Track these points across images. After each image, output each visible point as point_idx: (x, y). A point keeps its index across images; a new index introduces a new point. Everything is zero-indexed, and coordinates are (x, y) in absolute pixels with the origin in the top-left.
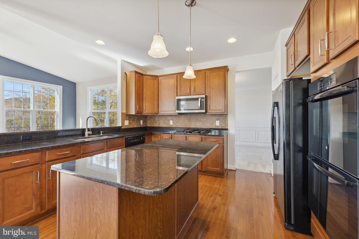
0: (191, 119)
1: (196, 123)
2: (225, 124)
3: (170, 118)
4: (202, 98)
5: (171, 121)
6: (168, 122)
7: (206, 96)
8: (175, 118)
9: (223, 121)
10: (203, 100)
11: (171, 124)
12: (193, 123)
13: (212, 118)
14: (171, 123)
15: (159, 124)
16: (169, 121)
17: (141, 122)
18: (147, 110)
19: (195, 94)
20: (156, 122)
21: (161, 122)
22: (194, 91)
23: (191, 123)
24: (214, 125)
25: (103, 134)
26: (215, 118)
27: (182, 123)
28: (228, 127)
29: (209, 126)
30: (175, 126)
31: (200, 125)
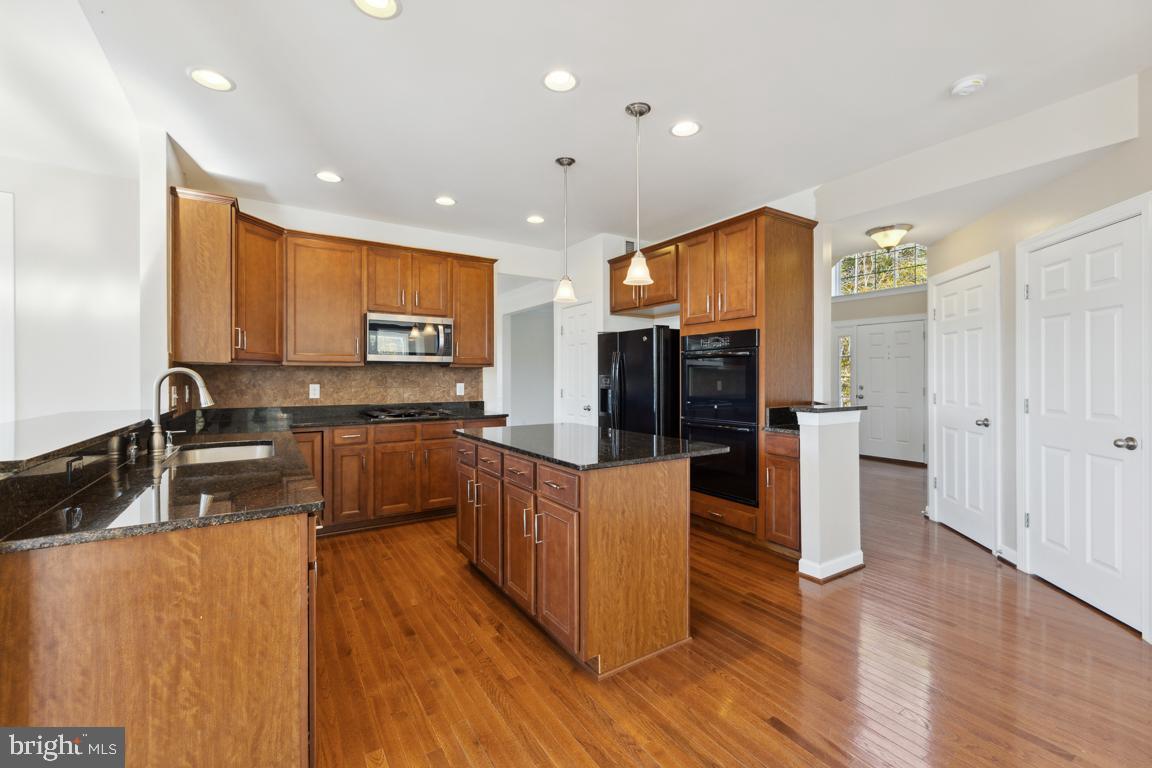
0: (390, 380)
1: (401, 390)
2: (477, 390)
3: (312, 375)
4: (445, 326)
5: (311, 386)
6: (302, 391)
8: (327, 376)
9: (473, 383)
10: (447, 331)
11: (311, 396)
12: (392, 392)
13: (447, 378)
14: (315, 392)
15: (258, 397)
16: (304, 385)
17: (187, 390)
18: (250, 347)
20: (242, 393)
21: (267, 390)
22: (420, 305)
23: (386, 391)
24: (452, 394)
26: (455, 377)
27: (356, 392)
28: (482, 397)
29: (438, 398)
30: (329, 403)
31: (415, 396)
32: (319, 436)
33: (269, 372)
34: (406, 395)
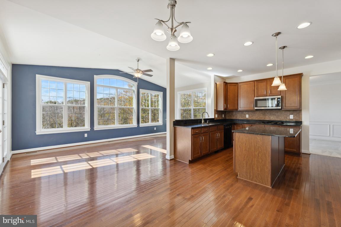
0: (266, 113)
1: (270, 116)
2: (299, 117)
3: (247, 113)
4: (278, 98)
5: (247, 115)
7: (281, 96)
8: (250, 113)
9: (297, 115)
10: (279, 100)
12: (267, 117)
13: (286, 113)
14: (247, 116)
15: (236, 117)
16: (245, 115)
17: (223, 115)
18: (230, 107)
19: (270, 95)
20: (234, 116)
21: (238, 116)
22: (271, 93)
23: (265, 117)
24: (288, 118)
25: (208, 122)
26: (290, 113)
27: (257, 117)
28: (301, 120)
29: (282, 119)
30: (250, 119)
31: (274, 118)
32: (242, 125)
33: (238, 112)
34: (271, 118)
